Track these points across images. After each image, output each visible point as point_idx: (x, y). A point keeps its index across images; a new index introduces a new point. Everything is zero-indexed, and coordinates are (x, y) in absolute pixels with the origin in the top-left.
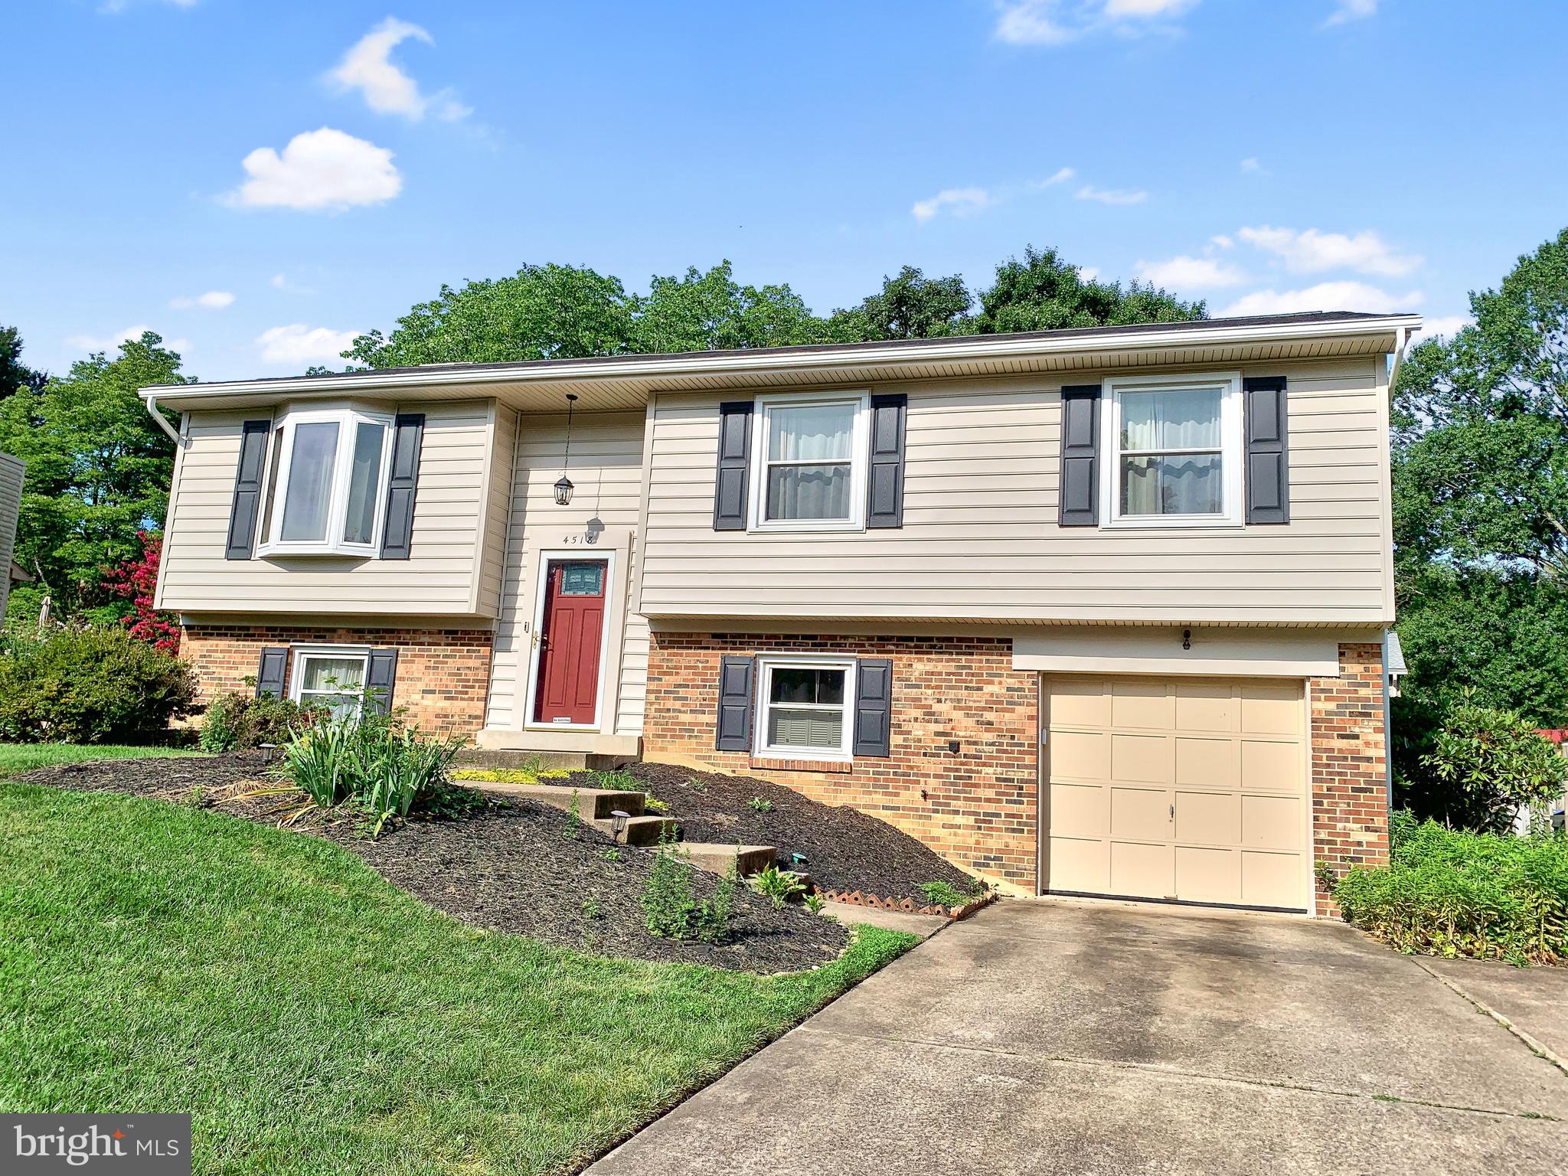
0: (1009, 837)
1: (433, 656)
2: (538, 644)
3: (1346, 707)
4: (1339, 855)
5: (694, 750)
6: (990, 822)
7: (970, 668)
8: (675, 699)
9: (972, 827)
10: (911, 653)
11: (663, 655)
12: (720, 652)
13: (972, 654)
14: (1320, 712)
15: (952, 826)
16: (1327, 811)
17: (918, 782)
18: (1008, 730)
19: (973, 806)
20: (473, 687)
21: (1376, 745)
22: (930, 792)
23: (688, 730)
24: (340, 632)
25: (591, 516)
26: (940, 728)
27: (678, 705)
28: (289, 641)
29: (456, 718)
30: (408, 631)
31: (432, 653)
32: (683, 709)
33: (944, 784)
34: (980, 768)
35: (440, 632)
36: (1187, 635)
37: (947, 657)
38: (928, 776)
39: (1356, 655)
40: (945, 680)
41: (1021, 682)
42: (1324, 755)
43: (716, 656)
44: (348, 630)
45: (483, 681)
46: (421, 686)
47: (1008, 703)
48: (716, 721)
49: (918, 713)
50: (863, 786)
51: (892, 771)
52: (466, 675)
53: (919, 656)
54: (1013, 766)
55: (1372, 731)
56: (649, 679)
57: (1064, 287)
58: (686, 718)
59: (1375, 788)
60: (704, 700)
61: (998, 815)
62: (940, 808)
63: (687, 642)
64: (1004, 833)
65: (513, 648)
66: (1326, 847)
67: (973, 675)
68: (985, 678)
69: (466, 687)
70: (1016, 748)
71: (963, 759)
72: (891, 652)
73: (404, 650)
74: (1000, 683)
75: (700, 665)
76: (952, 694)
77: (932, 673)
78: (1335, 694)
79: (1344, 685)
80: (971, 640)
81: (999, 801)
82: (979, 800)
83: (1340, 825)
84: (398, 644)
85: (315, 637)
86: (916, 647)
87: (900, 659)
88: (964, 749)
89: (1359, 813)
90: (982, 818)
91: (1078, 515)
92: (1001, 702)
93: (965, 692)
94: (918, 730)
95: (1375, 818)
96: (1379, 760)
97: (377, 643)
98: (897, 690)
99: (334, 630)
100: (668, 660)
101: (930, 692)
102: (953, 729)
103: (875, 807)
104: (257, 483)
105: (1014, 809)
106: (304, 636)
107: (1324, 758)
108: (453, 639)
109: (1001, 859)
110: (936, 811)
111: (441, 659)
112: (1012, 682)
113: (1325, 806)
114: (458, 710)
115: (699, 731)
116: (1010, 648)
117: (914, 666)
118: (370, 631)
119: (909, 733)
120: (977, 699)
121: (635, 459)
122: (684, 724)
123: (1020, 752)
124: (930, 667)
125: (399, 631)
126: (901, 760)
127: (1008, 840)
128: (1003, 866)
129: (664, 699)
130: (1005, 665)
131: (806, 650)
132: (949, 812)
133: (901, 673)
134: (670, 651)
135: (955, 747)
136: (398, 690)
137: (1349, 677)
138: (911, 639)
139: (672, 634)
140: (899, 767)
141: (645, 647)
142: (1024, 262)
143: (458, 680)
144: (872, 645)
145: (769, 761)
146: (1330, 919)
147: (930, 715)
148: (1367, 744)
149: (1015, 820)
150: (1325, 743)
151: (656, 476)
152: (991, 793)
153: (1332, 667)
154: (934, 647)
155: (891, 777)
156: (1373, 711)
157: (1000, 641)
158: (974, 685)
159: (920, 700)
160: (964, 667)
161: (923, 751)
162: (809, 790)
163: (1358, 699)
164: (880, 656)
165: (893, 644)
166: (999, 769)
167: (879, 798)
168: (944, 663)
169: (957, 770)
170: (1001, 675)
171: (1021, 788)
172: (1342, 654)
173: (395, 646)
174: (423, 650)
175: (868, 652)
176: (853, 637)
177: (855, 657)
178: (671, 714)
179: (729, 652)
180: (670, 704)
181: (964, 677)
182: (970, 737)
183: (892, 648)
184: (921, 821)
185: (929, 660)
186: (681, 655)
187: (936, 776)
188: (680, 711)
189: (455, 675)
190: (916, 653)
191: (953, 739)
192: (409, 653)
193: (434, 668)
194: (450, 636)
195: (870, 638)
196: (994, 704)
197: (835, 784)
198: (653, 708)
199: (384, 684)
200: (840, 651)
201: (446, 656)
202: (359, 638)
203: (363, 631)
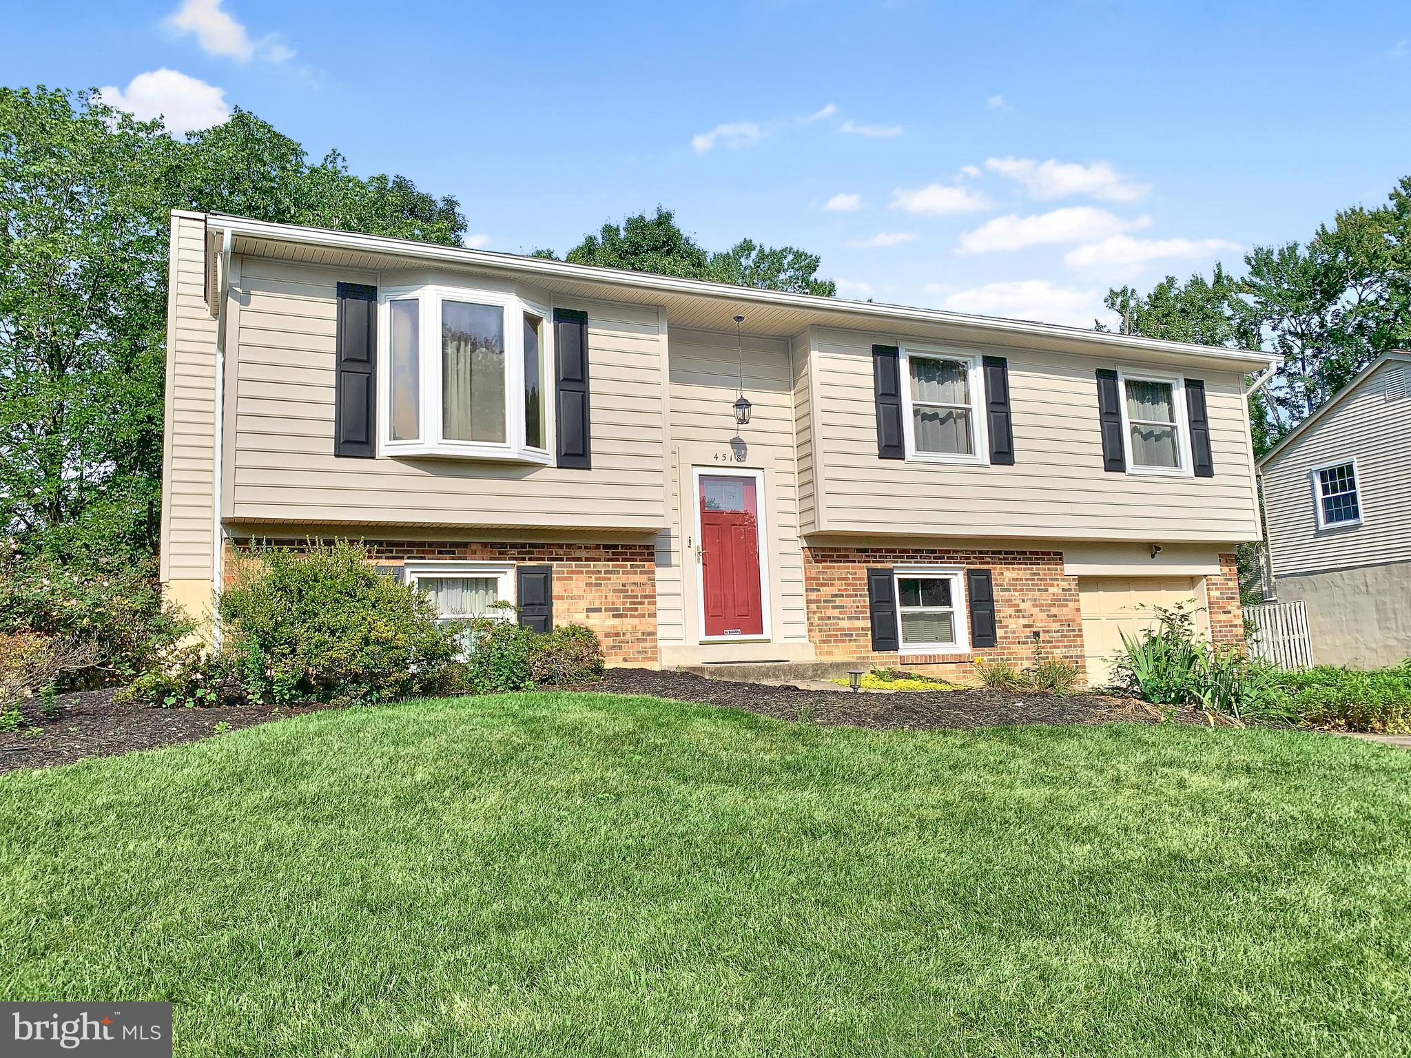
1: (593, 572)
2: (701, 559)
3: (1224, 594)
5: (855, 652)
7: (1039, 574)
8: (835, 607)
10: (1002, 563)
11: (817, 567)
12: (865, 565)
13: (1039, 564)
18: (1066, 620)
20: (642, 603)
23: (848, 635)
24: (474, 547)
25: (733, 435)
26: (1026, 621)
27: (836, 612)
28: (402, 558)
29: (628, 636)
30: (561, 546)
31: (592, 569)
32: (841, 616)
34: (1052, 650)
35: (598, 547)
36: (1153, 549)
37: (1024, 566)
38: (1022, 659)
39: (1226, 561)
40: (1025, 585)
41: (1069, 584)
43: (862, 568)
44: (485, 545)
45: (649, 597)
46: (584, 604)
47: (1064, 600)
48: (869, 625)
49: (1011, 611)
51: (999, 657)
52: (633, 591)
53: (1007, 566)
55: (1235, 608)
56: (808, 590)
58: (845, 624)
60: (858, 607)
63: (838, 556)
65: (673, 562)
67: (1041, 580)
68: (1048, 582)
69: (634, 603)
71: (1041, 644)
72: (988, 563)
73: (558, 566)
74: (1058, 585)
75: (850, 576)
76: (1030, 595)
77: (1017, 580)
78: (1217, 586)
79: (1222, 580)
84: (550, 559)
85: (440, 552)
86: (1004, 559)
87: (995, 569)
88: (1042, 636)
91: (1117, 463)
92: (1060, 600)
93: (1037, 593)
94: (1013, 624)
96: (1240, 626)
97: (524, 559)
98: (997, 594)
99: (466, 545)
100: (822, 572)
101: (1017, 594)
102: (1034, 622)
104: (369, 362)
106: (423, 552)
108: (613, 554)
111: (603, 575)
112: (1065, 585)
114: (629, 628)
115: (857, 635)
116: (1060, 559)
117: (1005, 574)
118: (513, 546)
119: (1007, 627)
120: (1045, 598)
122: (844, 629)
123: (1074, 636)
124: (1014, 575)
125: (549, 545)
126: (1005, 648)
129: (824, 607)
130: (1059, 572)
131: (930, 563)
133: (996, 579)
134: (824, 564)
135: (1036, 634)
136: (557, 609)
137: (1224, 575)
138: (1000, 553)
139: (823, 549)
140: (1004, 653)
141: (799, 561)
143: (625, 597)
144: (975, 558)
145: (917, 657)
147: (1019, 612)
148: (1234, 617)
150: (1218, 617)
153: (1215, 569)
154: (1015, 559)
156: (1235, 596)
157: (1055, 554)
158: (1043, 587)
159: (1011, 600)
160: (1035, 574)
161: (1017, 640)
163: (1228, 588)
164: (983, 566)
165: (990, 557)
168: (1023, 571)
170: (1057, 580)
172: (1220, 561)
173: (547, 562)
174: (581, 566)
175: (972, 563)
176: (962, 551)
177: (963, 568)
178: (832, 621)
179: (872, 564)
180: (830, 612)
181: (1036, 582)
182: (1045, 627)
183: (989, 560)
185: (1013, 569)
186: (834, 567)
188: (839, 619)
189: (621, 591)
190: (1005, 564)
191: (1035, 629)
192: (565, 569)
193: (596, 585)
194: (610, 551)
195: (973, 552)
196: (1056, 602)
197: (964, 672)
198: (816, 616)
199: (541, 604)
200: (954, 563)
201: (607, 572)
202: (501, 553)
203: (503, 545)
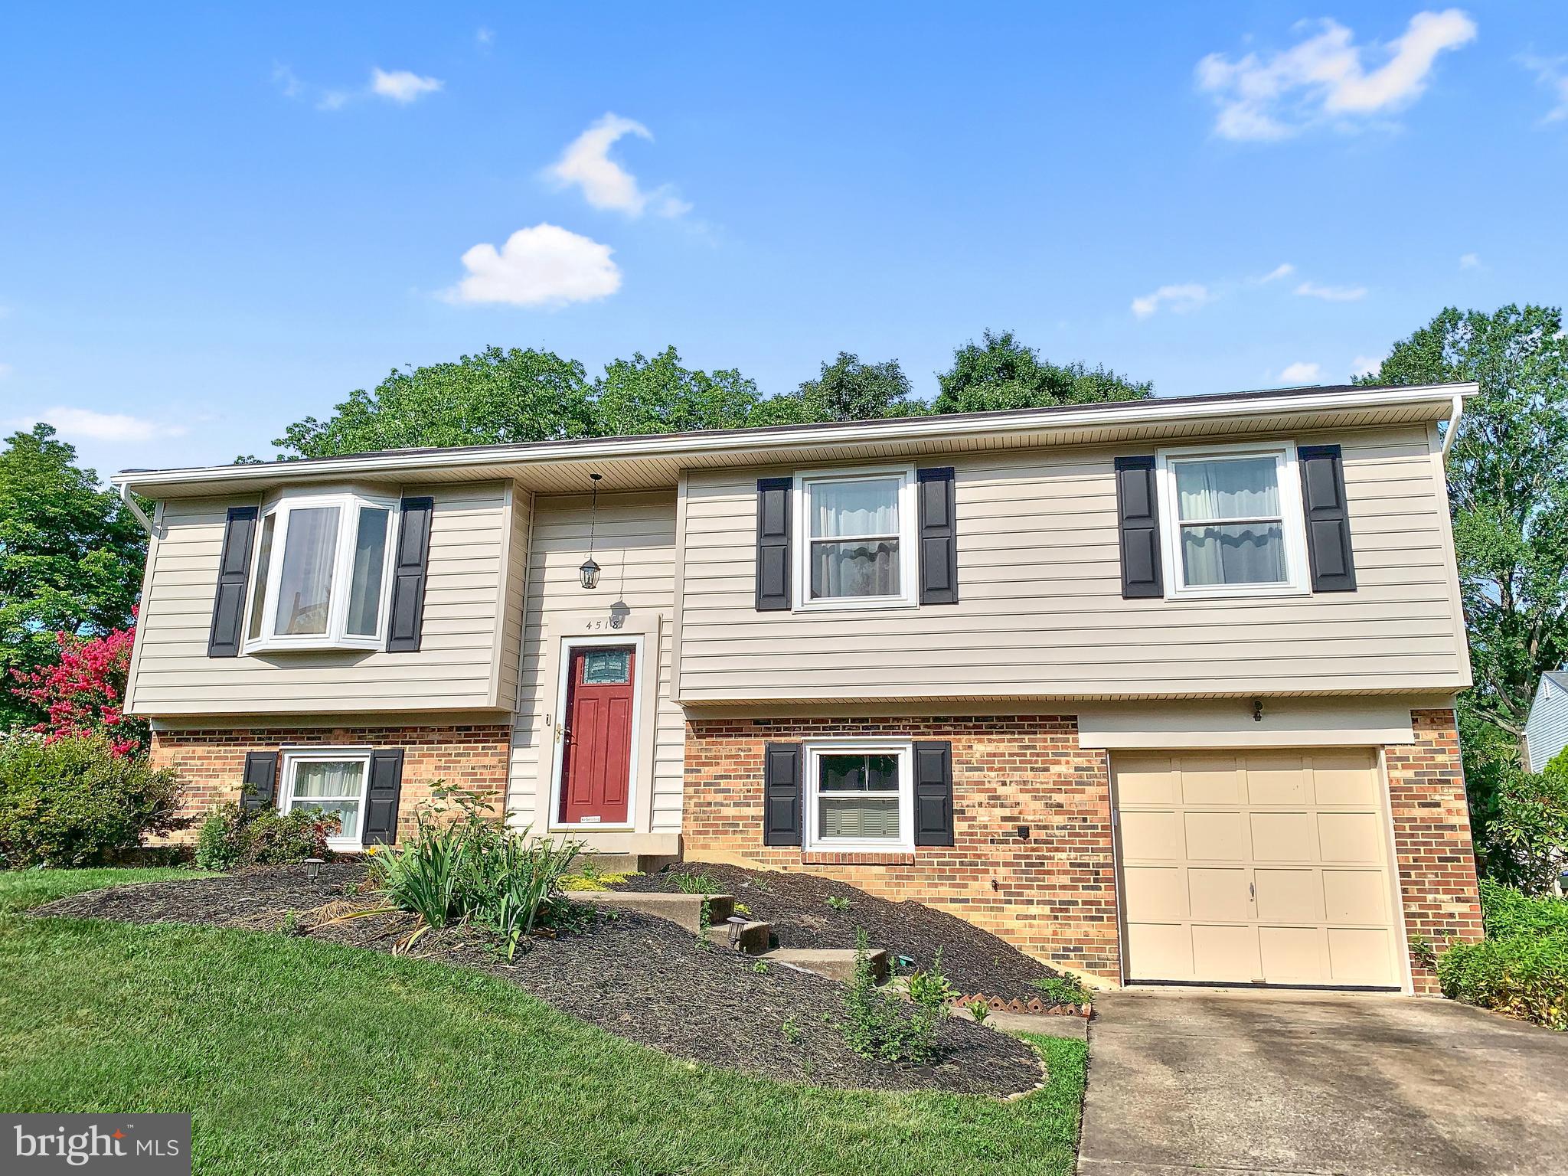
0: (1088, 926)
1: (444, 755)
2: (562, 737)
3: (1424, 774)
4: (1432, 928)
5: (740, 846)
6: (1067, 910)
7: (1034, 747)
8: (717, 791)
9: (1048, 917)
10: (970, 733)
11: (700, 744)
12: (763, 739)
13: (1035, 733)
14: (1398, 781)
15: (1026, 917)
16: (1416, 883)
17: (987, 872)
18: (1079, 812)
19: (1047, 895)
21: (1458, 813)
22: (1000, 882)
23: (732, 825)
24: (337, 733)
25: (615, 599)
26: (1007, 812)
27: (720, 798)
28: (278, 744)
30: (415, 729)
31: (443, 751)
32: (725, 802)
33: (1015, 872)
34: (1052, 854)
35: (451, 729)
36: (1257, 706)
37: (1009, 737)
38: (997, 864)
39: (1428, 721)
40: (1008, 762)
41: (1089, 761)
42: (1407, 825)
43: (760, 743)
44: (347, 730)
45: (501, 780)
47: (1077, 783)
48: (763, 814)
49: (982, 797)
50: (928, 878)
51: (958, 860)
52: (481, 774)
53: (978, 737)
54: (1087, 850)
55: (1452, 798)
56: (687, 771)
57: (1022, 368)
58: (729, 811)
59: (1461, 856)
60: (749, 792)
61: (1075, 903)
62: (1013, 898)
63: (728, 730)
64: (1082, 922)
65: (533, 743)
66: (1418, 921)
67: (1038, 755)
68: (1050, 758)
69: (483, 787)
70: (1089, 831)
71: (1033, 845)
72: (948, 733)
73: (410, 749)
74: (1067, 762)
75: (742, 754)
76: (1017, 776)
77: (994, 755)
78: (1411, 762)
79: (1420, 752)
80: (1034, 718)
81: (1075, 888)
82: (1053, 887)
83: (1430, 897)
84: (403, 743)
85: (308, 739)
86: (975, 727)
87: (959, 741)
88: (1034, 834)
89: (1448, 883)
90: (1058, 906)
91: (1141, 586)
92: (1070, 783)
93: (1029, 773)
94: (983, 816)
95: (1465, 888)
96: (1463, 828)
97: (379, 743)
98: (958, 773)
99: (330, 731)
100: (706, 749)
101: (993, 774)
102: (1020, 813)
103: (942, 900)
104: (244, 573)
105: (1092, 895)
106: (295, 738)
107: (1407, 828)
108: (466, 735)
109: (1081, 949)
110: (1009, 902)
111: (453, 758)
112: (1081, 762)
113: (1413, 877)
115: (745, 826)
116: (1075, 726)
117: (974, 748)
118: (371, 731)
119: (974, 819)
120: (1044, 780)
121: (668, 539)
122: (727, 818)
123: (1093, 835)
124: (991, 748)
125: (404, 729)
126: (967, 848)
127: (1087, 929)
128: (1083, 957)
129: (704, 792)
130: (1071, 743)
131: (857, 735)
132: (1022, 902)
133: (960, 755)
134: (708, 740)
135: (1024, 832)
136: (404, 793)
137: (1424, 743)
138: (969, 719)
139: (709, 722)
140: (965, 855)
141: (681, 737)
142: (982, 345)
143: (473, 780)
144: (926, 727)
145: (824, 855)
146: (1428, 996)
147: (995, 800)
148: (1449, 812)
149: (1094, 907)
150: (1407, 813)
151: (691, 556)
152: (1065, 880)
153: (1406, 735)
154: (993, 727)
155: (958, 867)
156: (1451, 778)
157: (1063, 718)
158: (1040, 765)
159: (983, 783)
160: (1027, 747)
161: (989, 838)
162: (868, 885)
163: (1436, 766)
164: (937, 738)
165: (951, 725)
166: (1073, 855)
167: (946, 891)
168: (1006, 744)
169: (1028, 857)
170: (1067, 755)
171: (1097, 873)
172: (1415, 721)
173: (400, 746)
174: (433, 749)
175: (923, 734)
176: (907, 719)
177: (910, 741)
178: (713, 808)
179: (773, 738)
180: (711, 797)
181: (1028, 758)
182: (1039, 820)
183: (950, 729)
184: (993, 913)
185: (990, 741)
186: (721, 744)
187: (1006, 864)
188: (722, 805)
189: (470, 774)
190: (976, 733)
191: (1021, 823)
192: (417, 753)
193: (446, 768)
194: (463, 733)
195: (926, 720)
196: (1062, 785)
197: (897, 877)
198: (692, 802)
199: (389, 788)
200: (894, 734)
201: (458, 755)
202: (359, 738)
203: (363, 730)
